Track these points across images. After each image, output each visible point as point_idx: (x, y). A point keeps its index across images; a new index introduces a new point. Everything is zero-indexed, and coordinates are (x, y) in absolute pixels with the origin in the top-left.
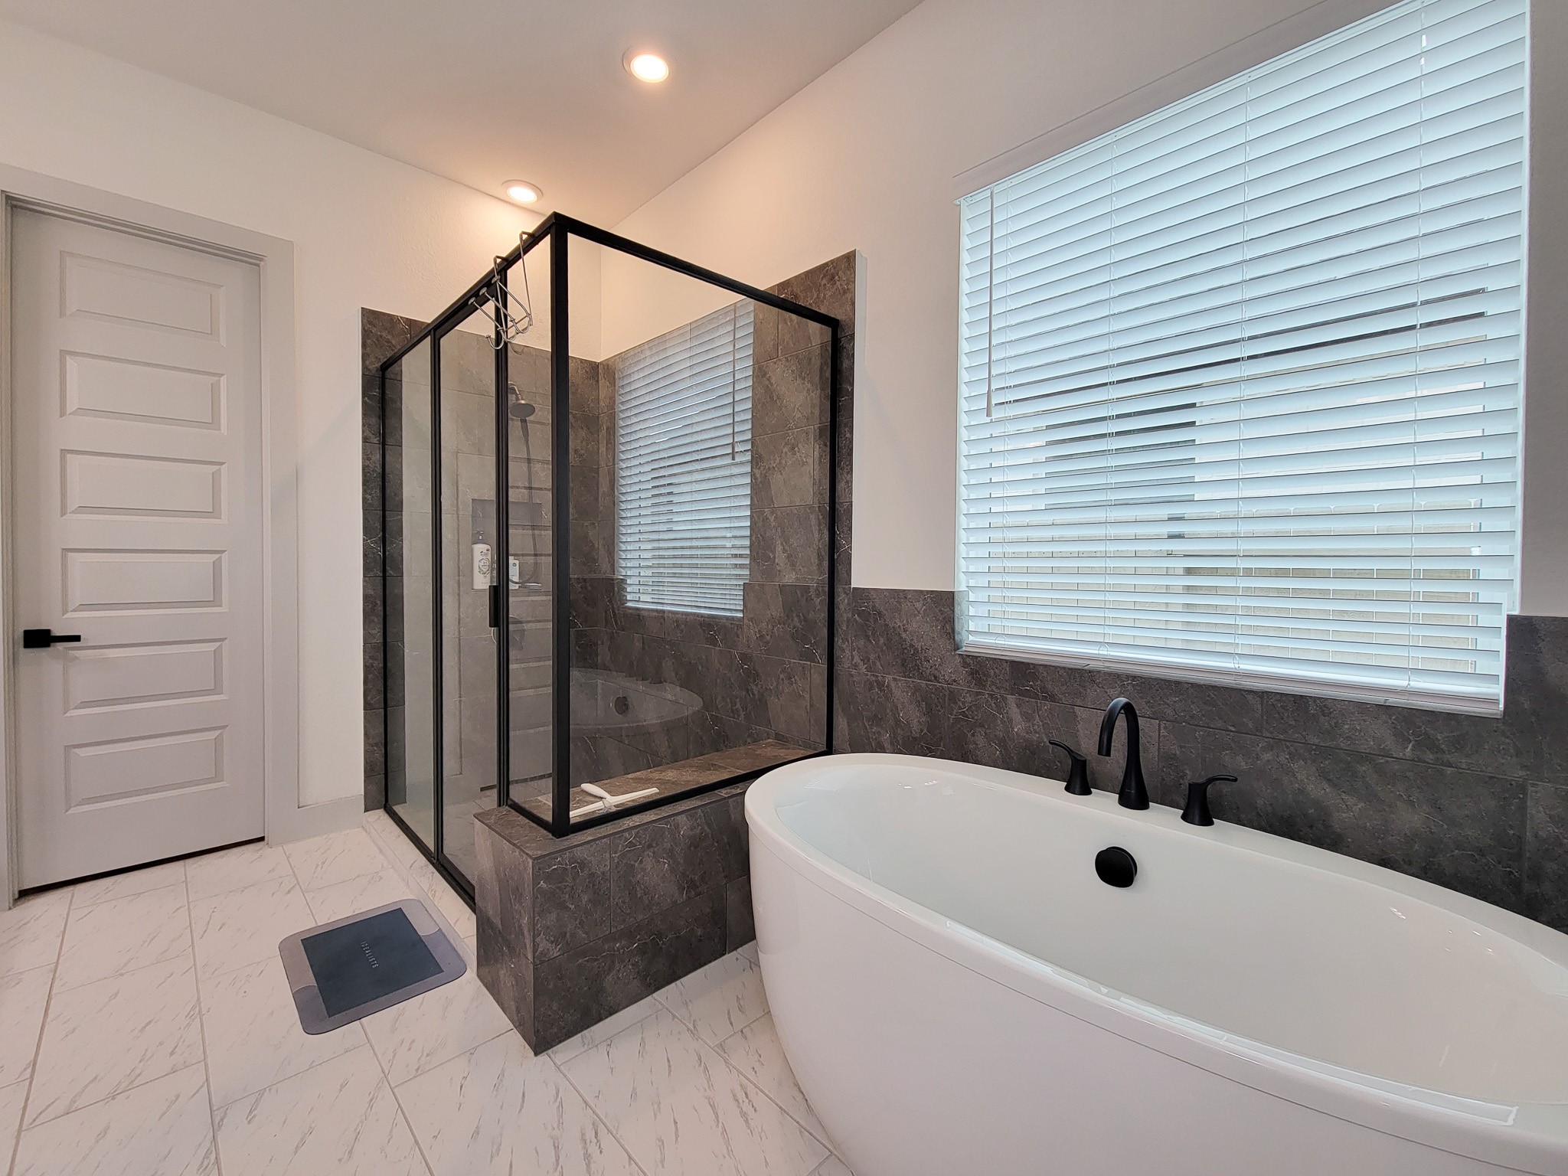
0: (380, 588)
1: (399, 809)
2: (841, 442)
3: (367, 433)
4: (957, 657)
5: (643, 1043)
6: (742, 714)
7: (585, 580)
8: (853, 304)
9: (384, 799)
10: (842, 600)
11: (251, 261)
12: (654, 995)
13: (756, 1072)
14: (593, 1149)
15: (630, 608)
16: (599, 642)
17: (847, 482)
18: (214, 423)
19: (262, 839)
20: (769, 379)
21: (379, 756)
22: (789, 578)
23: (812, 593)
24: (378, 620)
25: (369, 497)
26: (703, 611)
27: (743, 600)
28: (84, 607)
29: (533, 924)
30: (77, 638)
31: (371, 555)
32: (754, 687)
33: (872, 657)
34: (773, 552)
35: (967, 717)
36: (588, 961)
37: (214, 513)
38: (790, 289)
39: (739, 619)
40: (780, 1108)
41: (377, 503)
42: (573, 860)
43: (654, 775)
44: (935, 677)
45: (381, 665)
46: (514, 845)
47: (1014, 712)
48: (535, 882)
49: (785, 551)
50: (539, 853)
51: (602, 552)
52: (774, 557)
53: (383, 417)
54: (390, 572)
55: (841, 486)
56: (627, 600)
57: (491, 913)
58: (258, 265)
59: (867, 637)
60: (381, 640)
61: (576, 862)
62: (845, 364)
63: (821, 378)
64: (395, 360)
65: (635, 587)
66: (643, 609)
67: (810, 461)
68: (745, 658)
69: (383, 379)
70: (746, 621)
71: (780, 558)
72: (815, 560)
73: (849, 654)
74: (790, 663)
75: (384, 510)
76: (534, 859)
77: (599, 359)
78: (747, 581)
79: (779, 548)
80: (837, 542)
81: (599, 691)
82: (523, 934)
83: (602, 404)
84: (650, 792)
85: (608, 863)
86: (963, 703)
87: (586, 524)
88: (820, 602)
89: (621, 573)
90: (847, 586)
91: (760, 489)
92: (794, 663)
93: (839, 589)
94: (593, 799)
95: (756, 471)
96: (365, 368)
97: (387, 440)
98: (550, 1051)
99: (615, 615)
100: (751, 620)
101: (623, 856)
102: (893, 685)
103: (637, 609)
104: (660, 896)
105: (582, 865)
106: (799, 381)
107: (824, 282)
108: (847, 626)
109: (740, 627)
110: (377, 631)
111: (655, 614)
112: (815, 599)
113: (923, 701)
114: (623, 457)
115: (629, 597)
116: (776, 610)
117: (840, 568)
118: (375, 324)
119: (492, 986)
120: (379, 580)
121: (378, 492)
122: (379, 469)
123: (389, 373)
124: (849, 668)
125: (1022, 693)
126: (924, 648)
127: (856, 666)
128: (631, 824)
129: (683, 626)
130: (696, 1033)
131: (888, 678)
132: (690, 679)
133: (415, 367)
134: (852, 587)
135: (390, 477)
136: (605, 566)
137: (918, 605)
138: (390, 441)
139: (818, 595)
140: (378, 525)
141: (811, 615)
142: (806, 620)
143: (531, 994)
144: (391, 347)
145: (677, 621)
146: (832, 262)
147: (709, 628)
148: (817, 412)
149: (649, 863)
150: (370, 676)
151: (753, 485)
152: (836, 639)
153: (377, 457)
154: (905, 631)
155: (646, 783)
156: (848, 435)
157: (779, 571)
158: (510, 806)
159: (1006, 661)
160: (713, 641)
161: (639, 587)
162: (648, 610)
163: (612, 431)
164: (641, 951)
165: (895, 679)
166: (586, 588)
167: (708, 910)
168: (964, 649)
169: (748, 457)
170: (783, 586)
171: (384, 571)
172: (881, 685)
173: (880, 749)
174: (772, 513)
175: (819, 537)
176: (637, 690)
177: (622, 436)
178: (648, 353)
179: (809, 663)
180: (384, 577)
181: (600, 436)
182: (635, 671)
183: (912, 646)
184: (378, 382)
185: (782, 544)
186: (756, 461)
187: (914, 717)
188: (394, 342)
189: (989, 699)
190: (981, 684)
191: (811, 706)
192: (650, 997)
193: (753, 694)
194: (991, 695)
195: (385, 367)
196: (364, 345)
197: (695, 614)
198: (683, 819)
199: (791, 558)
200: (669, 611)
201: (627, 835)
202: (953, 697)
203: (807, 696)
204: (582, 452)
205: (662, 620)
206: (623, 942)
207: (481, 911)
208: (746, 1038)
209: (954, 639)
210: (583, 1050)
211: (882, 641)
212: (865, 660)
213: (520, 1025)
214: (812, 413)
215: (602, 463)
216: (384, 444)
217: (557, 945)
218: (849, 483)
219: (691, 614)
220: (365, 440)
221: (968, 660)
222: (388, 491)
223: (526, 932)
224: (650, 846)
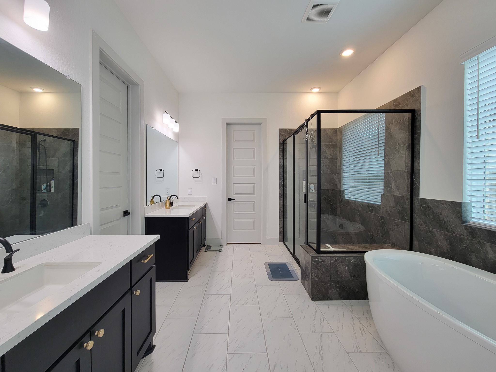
0: (282, 191)
1: (286, 243)
2: (416, 150)
3: (280, 157)
4: (463, 226)
5: (338, 309)
6: (381, 235)
7: (333, 190)
8: (420, 104)
9: (283, 240)
10: (416, 202)
11: (260, 124)
12: (343, 301)
13: (368, 327)
14: (322, 321)
15: (346, 199)
16: (337, 208)
17: (418, 163)
18: (254, 158)
19: (261, 243)
20: (390, 130)
21: (282, 230)
22: (397, 193)
23: (405, 199)
24: (282, 199)
25: (280, 171)
26: (368, 202)
27: (381, 199)
28: (236, 194)
29: (312, 271)
30: (235, 200)
31: (281, 184)
32: (385, 227)
33: (428, 222)
34: (391, 185)
35: (467, 248)
36: (324, 284)
37: (254, 176)
38: (397, 101)
39: (379, 205)
40: (373, 336)
41: (282, 172)
42: (321, 259)
43: (347, 246)
44: (454, 232)
45: (283, 209)
46: (308, 253)
47: (489, 249)
48: (312, 262)
49: (395, 185)
50: (313, 255)
51: (338, 182)
52: (392, 187)
53: (283, 153)
54: (285, 188)
55: (415, 164)
56: (345, 197)
57: (303, 268)
58: (261, 124)
59: (426, 215)
60: (282, 204)
61: (321, 260)
62: (417, 124)
63: (408, 129)
64: (286, 140)
65: (348, 193)
66: (350, 200)
67: (404, 156)
68: (382, 217)
69: (283, 144)
70: (382, 206)
71: (394, 186)
72: (406, 188)
73: (418, 220)
74: (397, 221)
75: (283, 174)
76: (312, 256)
77: (337, 127)
78: (383, 194)
79: (393, 184)
80: (414, 183)
81: (337, 222)
82: (309, 273)
83: (338, 140)
84: (344, 250)
85: (330, 263)
86: (466, 243)
87: (333, 174)
88: (408, 202)
89: (343, 188)
90: (418, 197)
91: (387, 165)
92: (398, 221)
93: (415, 198)
94: (328, 248)
95: (386, 159)
96: (280, 142)
97: (284, 157)
98: (315, 301)
99: (341, 201)
100: (383, 206)
101: (334, 262)
102: (436, 233)
103: (348, 200)
104: (345, 276)
105: (323, 261)
106: (400, 130)
107: (409, 98)
108: (418, 211)
109: (380, 208)
110: (282, 201)
111: (353, 201)
112: (406, 201)
113: (448, 240)
114: (344, 155)
115: (346, 196)
116: (392, 203)
117: (415, 191)
118: (282, 131)
119: (304, 285)
120: (282, 190)
121: (282, 170)
122: (282, 165)
123: (285, 142)
124: (419, 225)
125: (492, 243)
126: (449, 221)
127: (421, 225)
128: (336, 255)
129: (362, 206)
130: (352, 312)
131: (434, 230)
132: (364, 222)
133: (290, 141)
134: (420, 198)
135: (285, 166)
136: (339, 187)
137: (446, 206)
138: (285, 158)
139: (407, 200)
140: (282, 177)
141: (405, 206)
142: (403, 207)
143: (311, 286)
144: (285, 136)
145: (360, 204)
146: (412, 91)
147: (370, 207)
148: (407, 140)
149: (341, 266)
150: (280, 211)
151: (385, 164)
152: (414, 215)
153: (282, 162)
154: (441, 214)
155: (344, 247)
156: (418, 147)
157: (394, 191)
158: (308, 245)
159: (485, 230)
160: (371, 211)
161: (349, 193)
162: (351, 200)
163: (341, 148)
164: (339, 288)
165: (437, 231)
166: (333, 193)
167: (360, 285)
168: (468, 223)
169: (383, 155)
170: (395, 196)
171: (283, 188)
172: (431, 232)
173: (430, 253)
174: (391, 172)
175: (407, 181)
176: (347, 223)
177: (344, 149)
178: (352, 125)
179: (404, 221)
180: (283, 189)
181: (338, 149)
182: (347, 218)
183: (443, 220)
184: (282, 144)
185: (394, 182)
186: (386, 156)
187: (445, 246)
188: (286, 135)
189: (477, 243)
190: (473, 237)
191: (405, 235)
192: (341, 301)
193: (384, 229)
194: (478, 242)
195: (284, 141)
196: (280, 137)
197: (365, 202)
198: (352, 258)
199: (398, 188)
200: (358, 201)
201: (335, 257)
202: (461, 240)
203: (403, 232)
204: (332, 154)
205: (355, 203)
206: (334, 284)
207: (301, 267)
208: (367, 319)
209: (462, 219)
210: (323, 304)
211: (431, 217)
212: (425, 223)
213: (309, 294)
214: (405, 140)
215: (338, 157)
216: (283, 159)
217: (317, 278)
218: (419, 164)
219: (364, 202)
220: (280, 158)
221: (468, 228)
222: (284, 169)
223: (310, 273)
224: (341, 262)
